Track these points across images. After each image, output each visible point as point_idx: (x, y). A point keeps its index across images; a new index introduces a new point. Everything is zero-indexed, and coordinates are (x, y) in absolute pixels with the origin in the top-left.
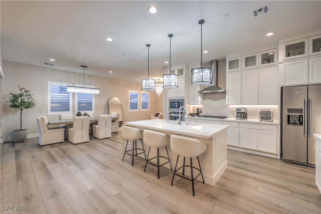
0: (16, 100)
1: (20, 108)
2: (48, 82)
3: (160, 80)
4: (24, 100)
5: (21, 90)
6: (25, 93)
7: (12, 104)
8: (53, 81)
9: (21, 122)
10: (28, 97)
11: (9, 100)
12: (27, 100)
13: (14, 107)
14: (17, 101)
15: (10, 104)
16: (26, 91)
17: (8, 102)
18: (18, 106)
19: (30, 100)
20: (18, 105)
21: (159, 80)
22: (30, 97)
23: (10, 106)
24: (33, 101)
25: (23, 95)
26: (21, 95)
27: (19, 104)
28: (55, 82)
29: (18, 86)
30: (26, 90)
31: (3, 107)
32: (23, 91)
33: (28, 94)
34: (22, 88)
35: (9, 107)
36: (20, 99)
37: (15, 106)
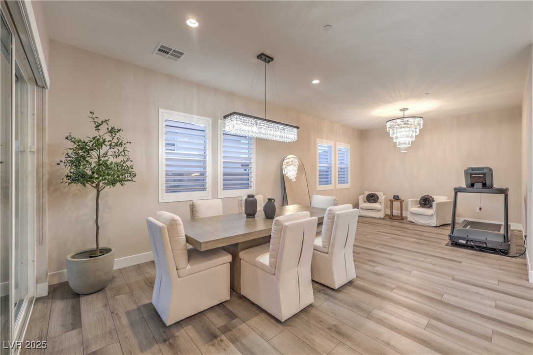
0: (84, 159)
1: (94, 185)
2: (161, 110)
3: (407, 109)
4: (107, 160)
5: (97, 127)
6: (108, 137)
7: (72, 170)
8: (171, 109)
9: (98, 228)
10: (115, 150)
11: (64, 159)
12: (114, 160)
13: (78, 180)
14: (87, 161)
15: (67, 170)
16: (112, 131)
17: (62, 164)
18: (91, 177)
19: (121, 158)
20: (89, 172)
21: (404, 110)
22: (121, 149)
23: (67, 176)
24: (129, 164)
25: (104, 141)
26: (98, 143)
27: (93, 173)
28: (175, 112)
29: (91, 115)
30: (112, 129)
31: (50, 180)
32: (103, 128)
33: (115, 140)
34: (102, 122)
35: (65, 179)
36: (94, 153)
37: (80, 178)
